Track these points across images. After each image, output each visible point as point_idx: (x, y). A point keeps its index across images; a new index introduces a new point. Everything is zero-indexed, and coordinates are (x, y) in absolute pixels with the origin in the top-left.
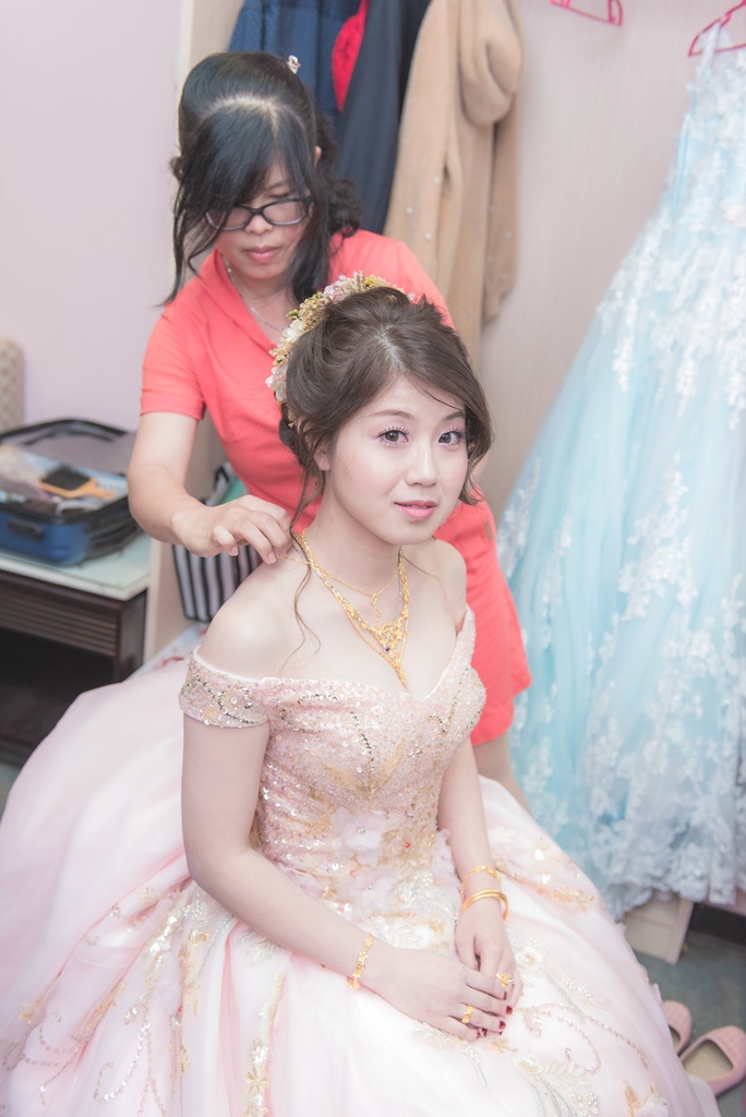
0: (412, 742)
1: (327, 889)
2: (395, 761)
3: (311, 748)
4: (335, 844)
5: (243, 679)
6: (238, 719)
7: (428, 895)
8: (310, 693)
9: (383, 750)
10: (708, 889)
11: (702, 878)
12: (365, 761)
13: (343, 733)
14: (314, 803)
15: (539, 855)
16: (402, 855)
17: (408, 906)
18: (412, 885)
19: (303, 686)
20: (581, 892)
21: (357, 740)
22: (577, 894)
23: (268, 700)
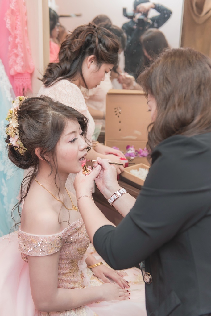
13: (82, 237)
21: (86, 237)
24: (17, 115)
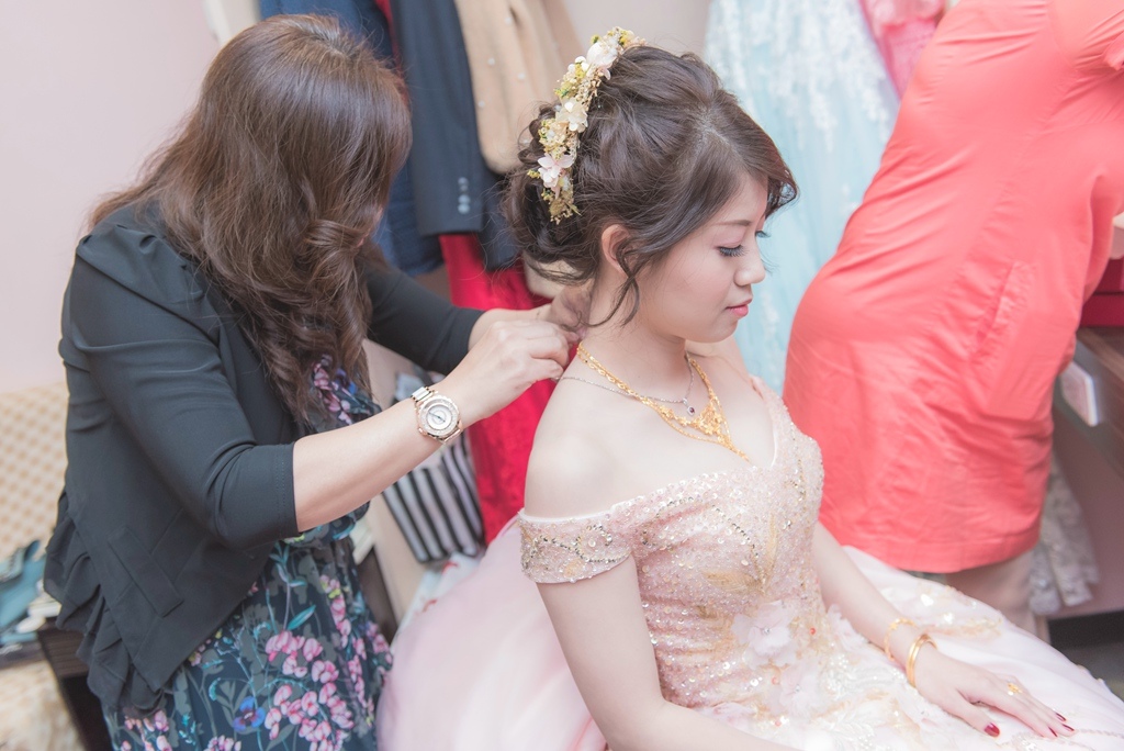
0: (780, 514)
1: (755, 709)
2: (774, 540)
3: (684, 563)
4: (745, 659)
5: (592, 516)
6: (603, 561)
7: (850, 677)
8: (664, 504)
9: (760, 533)
10: (1060, 595)
11: (1048, 588)
12: (747, 550)
13: (715, 529)
14: (709, 624)
15: (927, 601)
16: (812, 643)
17: (838, 696)
18: (832, 673)
19: (654, 498)
20: (985, 618)
21: (731, 532)
22: (984, 621)
23: (626, 528)
24: (595, 92)
